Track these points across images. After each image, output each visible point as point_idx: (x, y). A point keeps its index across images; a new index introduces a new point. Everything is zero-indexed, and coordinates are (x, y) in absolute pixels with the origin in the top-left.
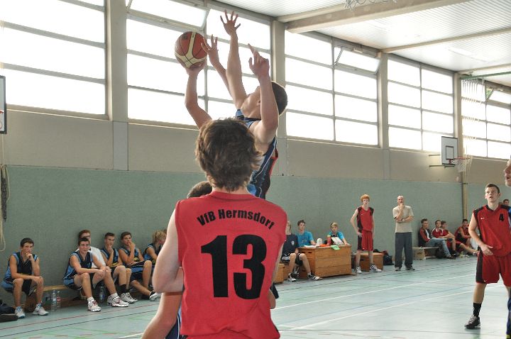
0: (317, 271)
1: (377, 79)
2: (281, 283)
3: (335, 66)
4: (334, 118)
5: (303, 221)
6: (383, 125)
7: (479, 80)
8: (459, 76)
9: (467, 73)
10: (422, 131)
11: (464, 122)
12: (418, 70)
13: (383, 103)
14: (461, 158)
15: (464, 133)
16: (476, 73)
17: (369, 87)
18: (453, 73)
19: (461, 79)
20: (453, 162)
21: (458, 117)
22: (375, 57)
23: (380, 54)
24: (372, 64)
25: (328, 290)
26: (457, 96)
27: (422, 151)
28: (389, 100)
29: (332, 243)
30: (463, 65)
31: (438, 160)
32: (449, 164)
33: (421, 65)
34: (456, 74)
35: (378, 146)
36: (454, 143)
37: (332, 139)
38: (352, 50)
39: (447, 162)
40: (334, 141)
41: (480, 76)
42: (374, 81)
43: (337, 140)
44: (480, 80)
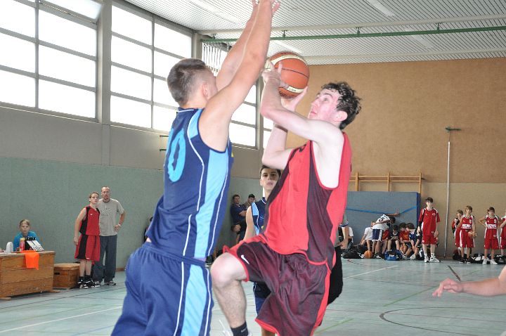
1: (97, 30)
3: (40, 4)
4: (37, 77)
6: (103, 93)
8: (199, 37)
9: (209, 34)
10: (152, 103)
12: (149, 23)
13: (104, 62)
16: (220, 36)
17: (87, 39)
18: (191, 32)
19: (202, 41)
25: (20, 314)
27: (152, 130)
28: (113, 59)
33: (155, 17)
34: (196, 34)
35: (96, 120)
37: (33, 105)
40: (36, 109)
41: (225, 40)
42: (92, 32)
43: (41, 107)
44: (225, 45)
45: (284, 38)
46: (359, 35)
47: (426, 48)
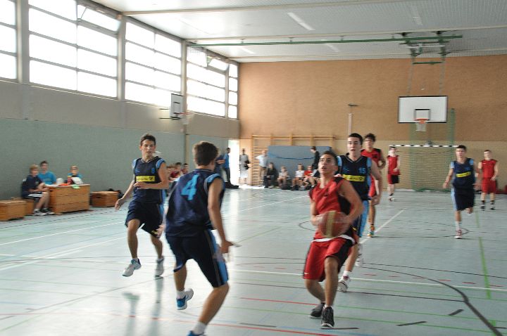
0: (58, 207)
1: (118, 41)
2: (21, 218)
3: (79, 22)
4: (77, 70)
5: (44, 162)
6: (122, 80)
7: (202, 48)
8: (186, 43)
9: (192, 41)
11: (189, 82)
12: (152, 34)
13: (122, 60)
14: (185, 113)
15: (188, 92)
16: (200, 42)
17: (111, 45)
18: (181, 40)
19: (188, 46)
20: (179, 116)
21: (184, 78)
22: (116, 18)
23: (120, 17)
24: (113, 24)
26: (184, 60)
27: (153, 105)
28: (127, 58)
29: (73, 182)
30: (190, 34)
31: (167, 114)
32: (175, 117)
33: (155, 30)
34: (184, 42)
35: (117, 98)
36: (180, 99)
37: (75, 89)
38: (95, 9)
39: (174, 115)
40: (77, 91)
41: (203, 45)
42: (114, 40)
43: (79, 90)
45: (242, 44)
46: (291, 43)
47: (334, 52)
